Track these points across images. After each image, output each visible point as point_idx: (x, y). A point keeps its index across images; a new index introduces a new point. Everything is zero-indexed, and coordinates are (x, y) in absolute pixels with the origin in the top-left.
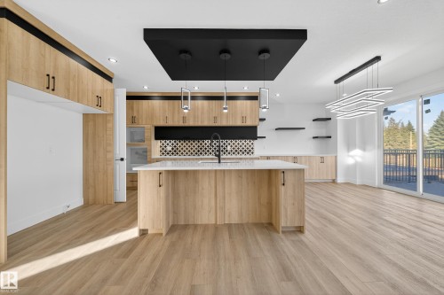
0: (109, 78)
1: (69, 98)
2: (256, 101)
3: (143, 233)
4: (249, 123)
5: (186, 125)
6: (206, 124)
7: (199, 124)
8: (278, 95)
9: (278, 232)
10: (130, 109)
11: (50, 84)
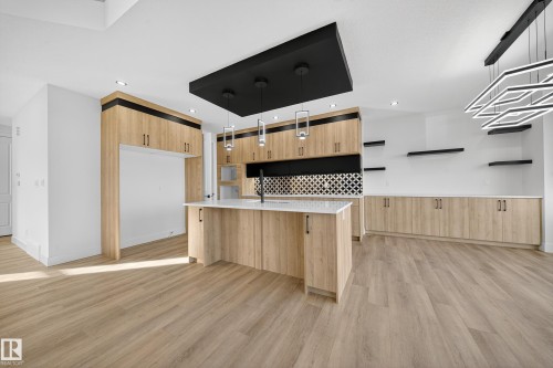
0: (197, 126)
1: (160, 148)
2: (356, 120)
3: (194, 261)
4: (344, 151)
5: (272, 160)
6: (291, 157)
7: (284, 158)
8: (394, 104)
9: (303, 291)
10: (220, 151)
11: (145, 141)
